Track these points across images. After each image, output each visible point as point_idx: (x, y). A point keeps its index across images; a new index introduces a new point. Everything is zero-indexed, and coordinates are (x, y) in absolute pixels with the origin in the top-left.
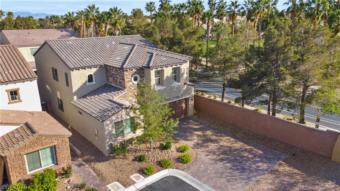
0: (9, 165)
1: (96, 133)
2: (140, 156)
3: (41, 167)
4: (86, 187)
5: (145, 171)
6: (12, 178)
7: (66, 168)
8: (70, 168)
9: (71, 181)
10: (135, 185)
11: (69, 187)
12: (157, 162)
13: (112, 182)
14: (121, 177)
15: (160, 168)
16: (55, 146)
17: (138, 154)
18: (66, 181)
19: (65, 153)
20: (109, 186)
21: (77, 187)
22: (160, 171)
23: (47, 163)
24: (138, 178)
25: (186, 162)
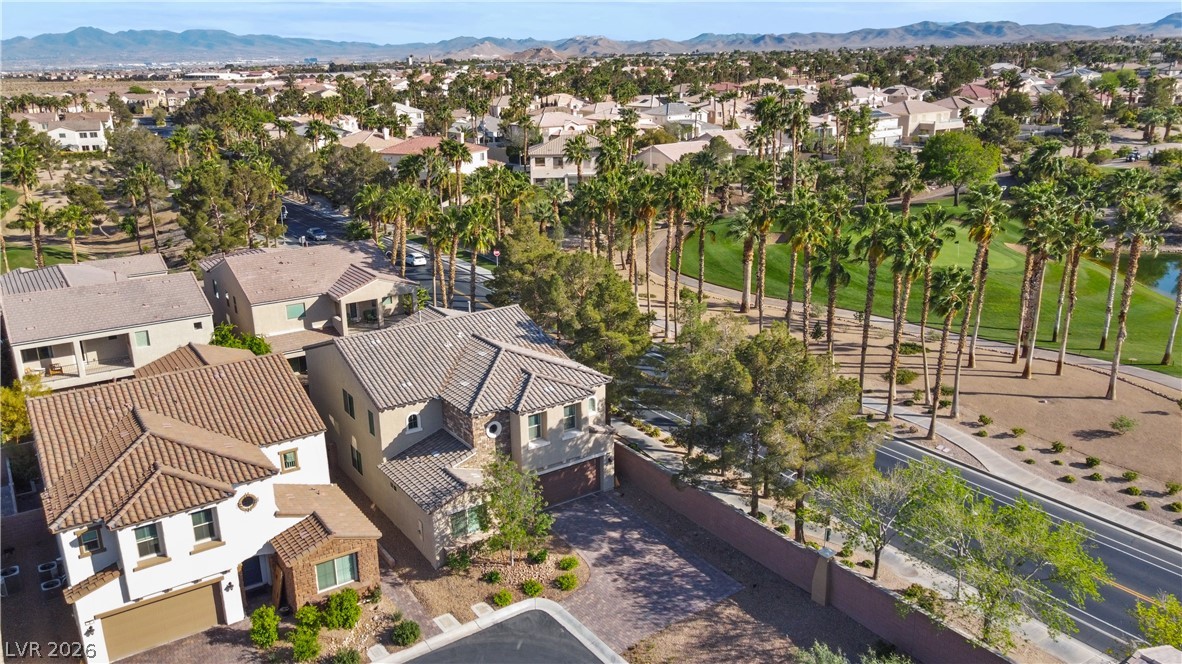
0: (295, 580)
1: (420, 529)
2: (492, 573)
3: (336, 583)
4: (402, 619)
5: (497, 599)
6: (297, 598)
7: (372, 588)
8: (378, 588)
9: (379, 608)
10: (477, 620)
11: (376, 618)
12: (518, 585)
13: (443, 613)
14: (457, 606)
15: (521, 595)
16: (356, 553)
17: (489, 569)
18: (372, 608)
19: (370, 565)
20: (436, 620)
21: (388, 618)
22: (520, 600)
23: (344, 579)
24: (483, 610)
25: (567, 588)
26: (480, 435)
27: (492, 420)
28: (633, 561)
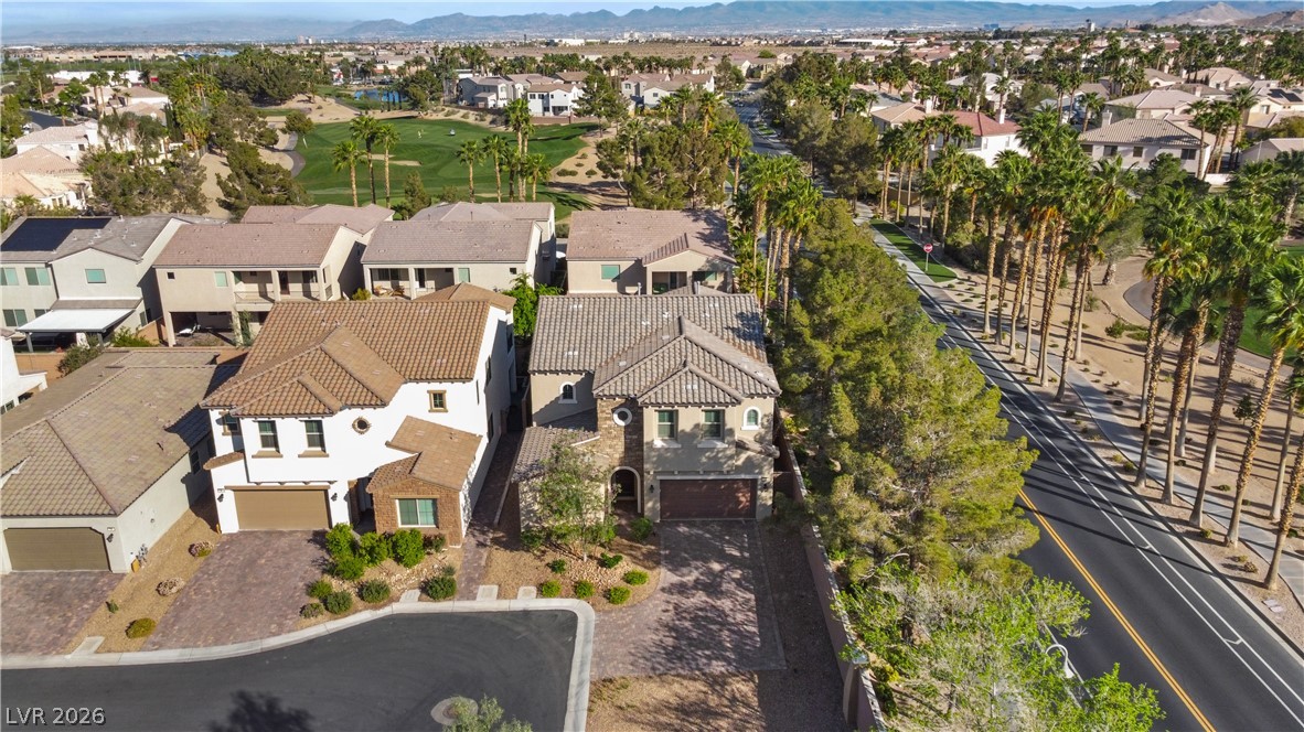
0: (375, 507)
2: (562, 562)
3: (416, 523)
5: (546, 589)
6: (377, 524)
10: (514, 600)
11: (435, 567)
12: (575, 582)
13: (490, 583)
14: (509, 582)
15: (572, 593)
16: (436, 500)
17: (562, 558)
19: (449, 515)
20: (480, 587)
22: (567, 597)
23: (426, 522)
24: (527, 593)
25: (613, 602)
26: (606, 419)
27: (621, 406)
28: (705, 598)
